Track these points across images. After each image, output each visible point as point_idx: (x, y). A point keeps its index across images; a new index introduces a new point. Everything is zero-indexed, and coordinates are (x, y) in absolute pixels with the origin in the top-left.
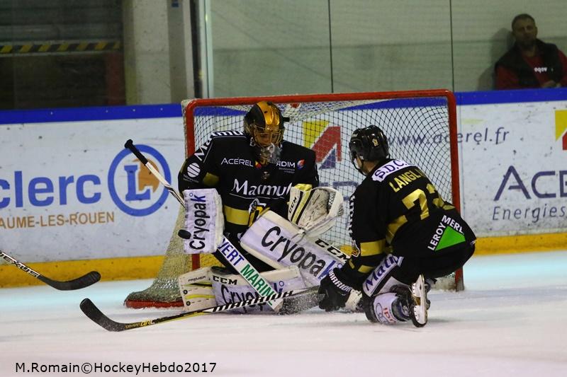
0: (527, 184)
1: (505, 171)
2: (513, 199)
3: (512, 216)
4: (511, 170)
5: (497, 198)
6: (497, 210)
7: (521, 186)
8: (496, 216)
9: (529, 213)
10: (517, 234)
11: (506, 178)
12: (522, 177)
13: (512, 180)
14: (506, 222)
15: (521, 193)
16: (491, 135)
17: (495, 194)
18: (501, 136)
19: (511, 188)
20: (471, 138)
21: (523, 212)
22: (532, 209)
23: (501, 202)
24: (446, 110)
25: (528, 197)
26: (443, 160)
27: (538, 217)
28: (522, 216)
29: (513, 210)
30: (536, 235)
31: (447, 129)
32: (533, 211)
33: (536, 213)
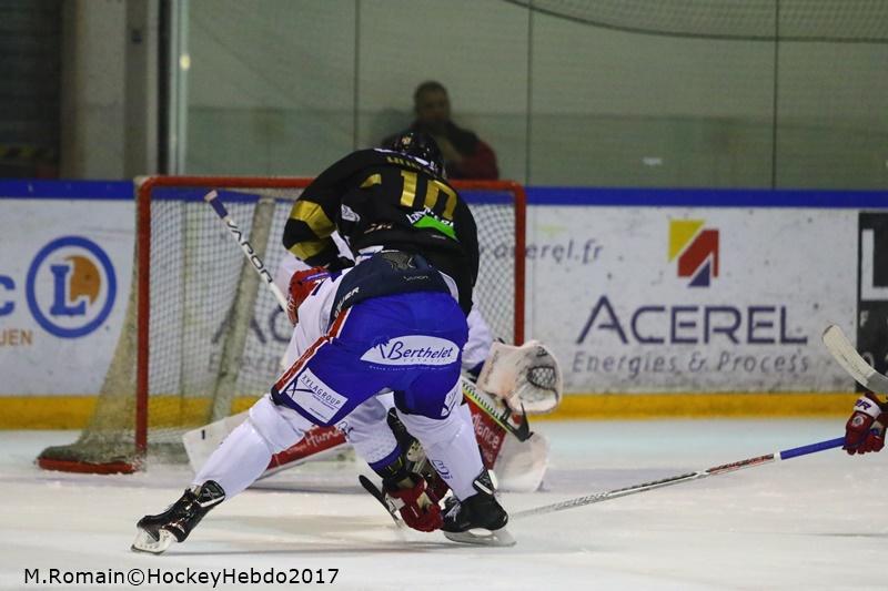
0: (625, 322)
1: (594, 302)
2: (604, 343)
3: (601, 368)
4: (604, 301)
5: (581, 340)
6: (581, 358)
7: (615, 325)
8: (579, 366)
9: (626, 365)
10: (607, 394)
11: (596, 312)
12: (618, 313)
13: (603, 316)
14: (591, 374)
15: (614, 336)
16: (579, 251)
17: (577, 334)
18: (591, 254)
19: (602, 326)
20: (549, 253)
21: (617, 363)
22: (629, 357)
23: (587, 346)
24: (511, 210)
25: (624, 340)
26: (503, 281)
27: (637, 370)
28: (615, 368)
29: (602, 359)
30: (632, 396)
31: (512, 238)
32: (631, 362)
33: (635, 365)
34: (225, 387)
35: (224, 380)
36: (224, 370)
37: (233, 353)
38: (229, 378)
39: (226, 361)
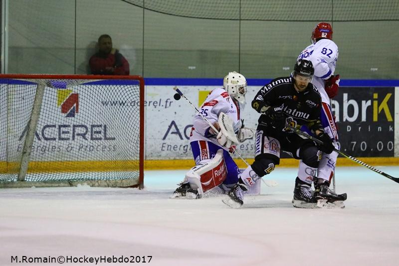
0: (182, 131)
1: (169, 124)
2: (173, 139)
3: (172, 149)
4: (173, 123)
5: (164, 138)
6: (164, 145)
7: (178, 132)
8: (164, 148)
9: (182, 148)
10: (175, 159)
11: (170, 127)
12: (179, 128)
13: (173, 129)
14: (169, 152)
15: (178, 136)
16: (163, 103)
17: (163, 136)
18: (168, 104)
19: (172, 133)
20: (152, 104)
21: (179, 147)
22: (184, 145)
23: (166, 141)
24: (138, 87)
25: (182, 138)
26: (135, 116)
27: (186, 150)
28: (178, 149)
29: (173, 146)
30: (185, 160)
31: (139, 98)
32: (184, 147)
33: (186, 148)
34: (26, 158)
35: (25, 155)
36: (25, 151)
37: (28, 144)
38: (27, 154)
39: (26, 147)
